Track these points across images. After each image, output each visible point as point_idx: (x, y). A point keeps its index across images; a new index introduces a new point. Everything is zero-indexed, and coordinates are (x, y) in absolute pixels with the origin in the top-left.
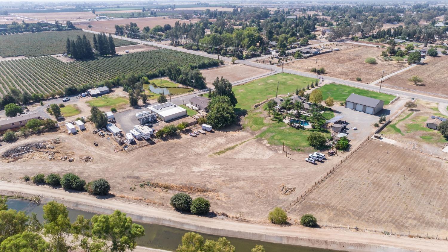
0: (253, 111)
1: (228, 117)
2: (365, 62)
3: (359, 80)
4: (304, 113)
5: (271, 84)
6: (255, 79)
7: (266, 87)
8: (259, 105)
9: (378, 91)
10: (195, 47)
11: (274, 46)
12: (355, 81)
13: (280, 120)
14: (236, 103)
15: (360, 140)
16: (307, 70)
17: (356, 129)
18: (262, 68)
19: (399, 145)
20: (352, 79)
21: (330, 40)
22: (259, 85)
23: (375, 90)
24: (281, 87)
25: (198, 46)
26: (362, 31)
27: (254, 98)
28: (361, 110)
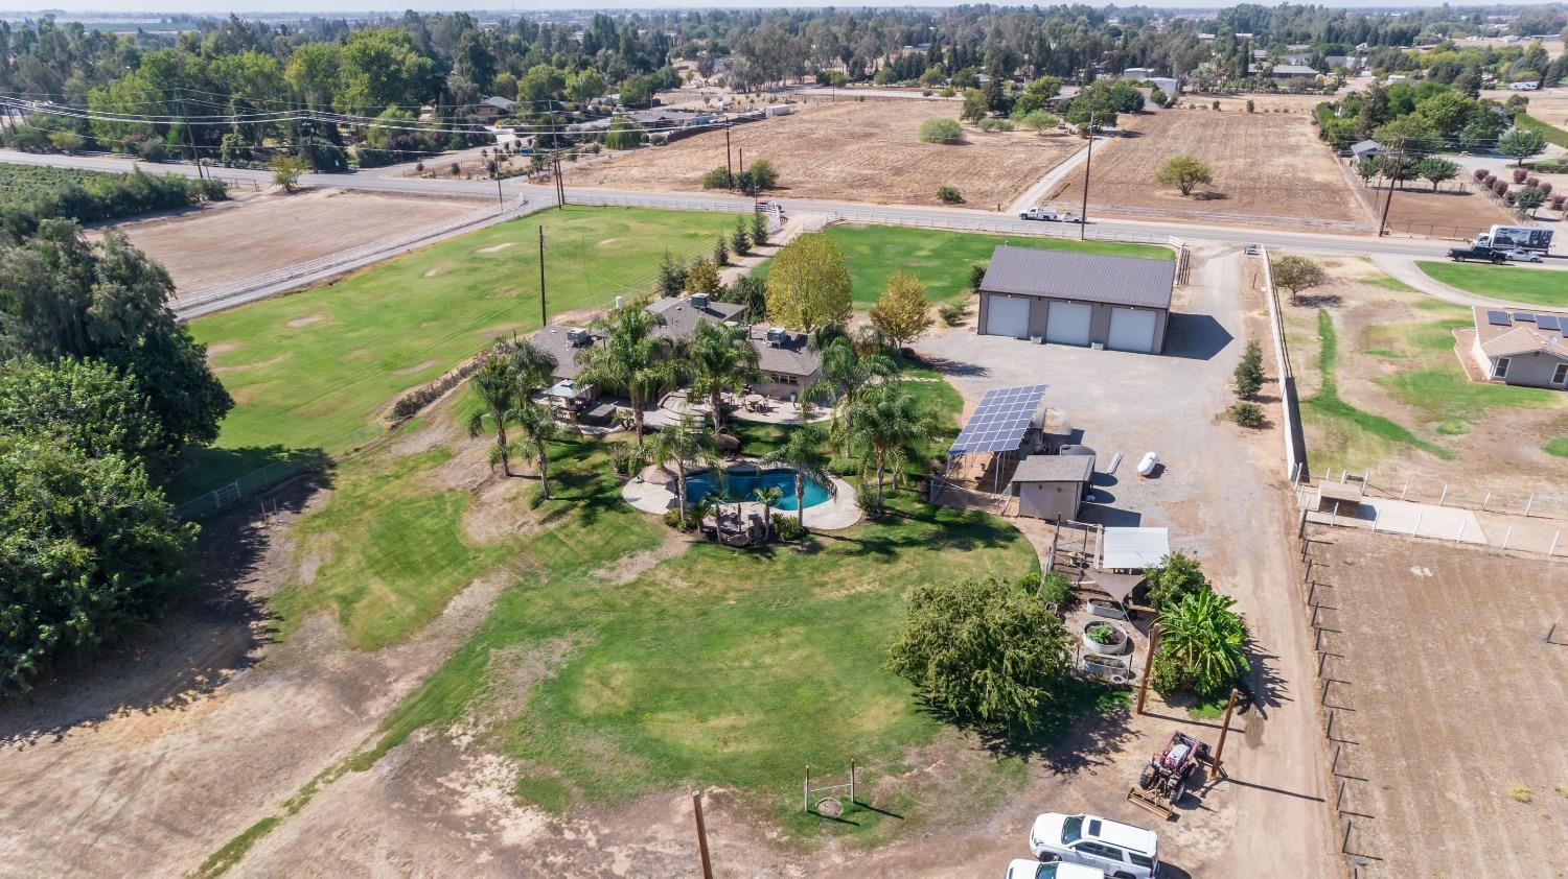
0: (384, 448)
1: (66, 570)
2: (919, 142)
3: (951, 198)
4: (764, 410)
5: (504, 263)
6: (404, 249)
7: (471, 279)
8: (429, 397)
9: (1074, 234)
10: (71, 136)
11: (504, 113)
12: (932, 204)
13: (600, 500)
14: (222, 414)
15: (1258, 561)
16: (688, 184)
17: (1157, 471)
18: (449, 198)
19: (1509, 534)
20: (917, 199)
21: (739, 88)
22: (432, 273)
23: (1056, 233)
24: (563, 272)
25: (85, 127)
26: (847, 56)
27: (397, 356)
28: (1084, 335)
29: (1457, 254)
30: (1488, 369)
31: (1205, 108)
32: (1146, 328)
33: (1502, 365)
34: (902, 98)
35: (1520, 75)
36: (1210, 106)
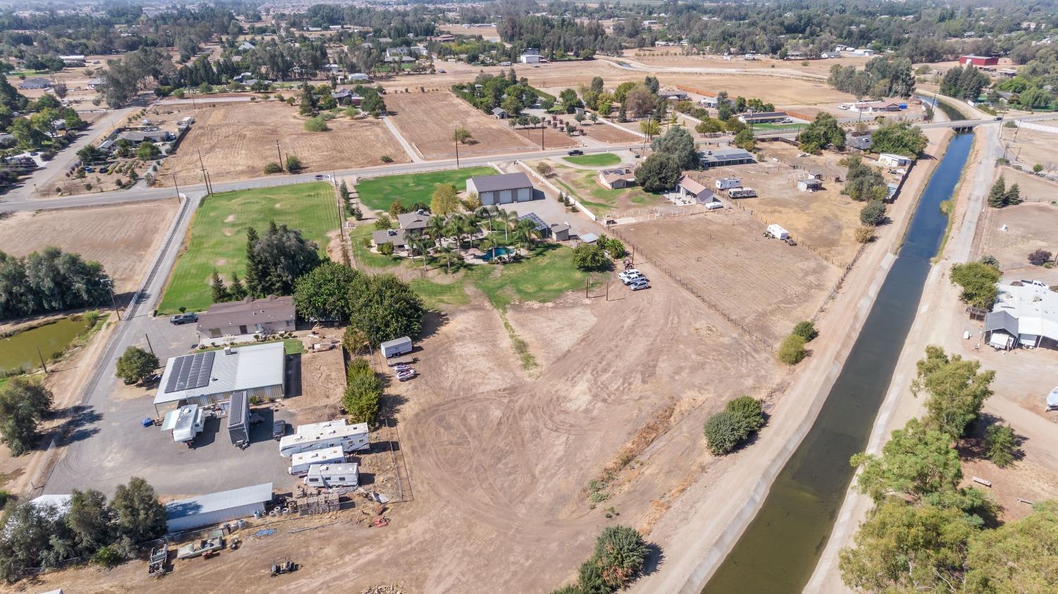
2: (305, 131)
3: (388, 160)
9: (455, 167)
12: (379, 164)
13: (465, 266)
20: (374, 163)
23: (448, 168)
28: (510, 199)
29: (571, 154)
30: (610, 187)
31: (402, 92)
32: (525, 194)
33: (613, 184)
34: (235, 102)
35: (503, 59)
36: (404, 91)
